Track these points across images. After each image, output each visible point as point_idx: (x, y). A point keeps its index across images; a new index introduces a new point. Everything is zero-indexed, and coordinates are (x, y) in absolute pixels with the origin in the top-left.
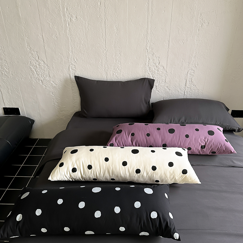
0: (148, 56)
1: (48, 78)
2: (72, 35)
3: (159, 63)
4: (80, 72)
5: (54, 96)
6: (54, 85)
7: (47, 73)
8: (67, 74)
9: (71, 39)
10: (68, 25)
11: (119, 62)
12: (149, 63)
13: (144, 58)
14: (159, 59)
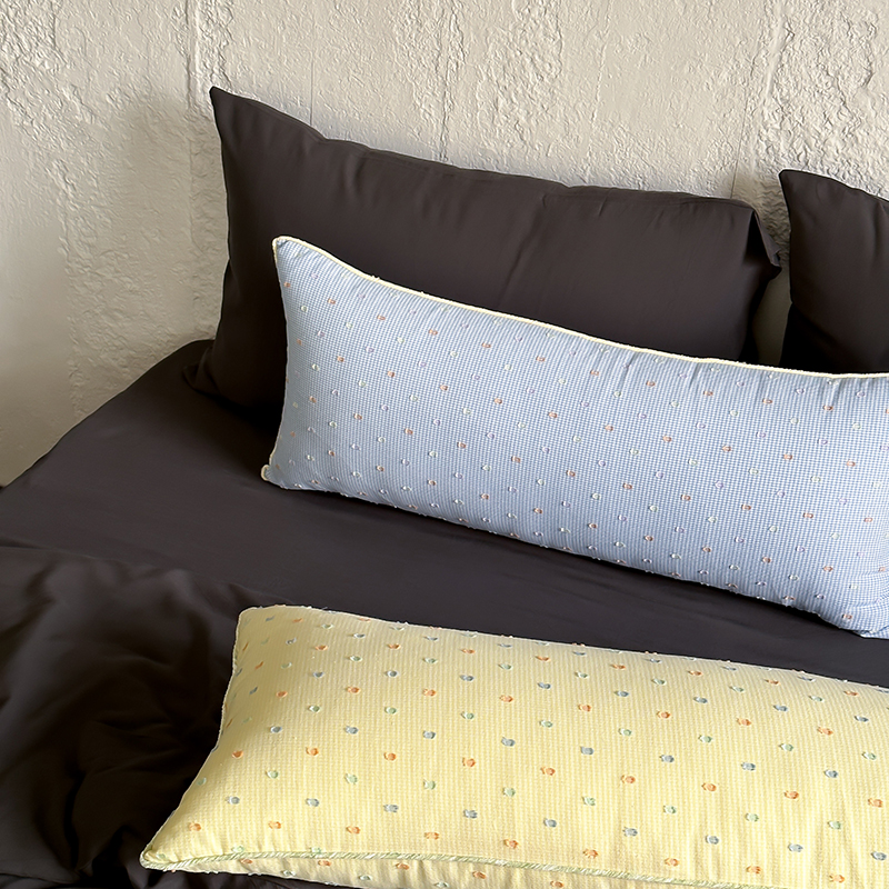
0: (784, 9)
1: (41, 60)
3: (872, 75)
4: (258, 45)
5: (70, 190)
6: (81, 116)
7: (43, 20)
8: (170, 49)
11: (547, 17)
12: (781, 58)
13: (744, 16)
14: (874, 46)
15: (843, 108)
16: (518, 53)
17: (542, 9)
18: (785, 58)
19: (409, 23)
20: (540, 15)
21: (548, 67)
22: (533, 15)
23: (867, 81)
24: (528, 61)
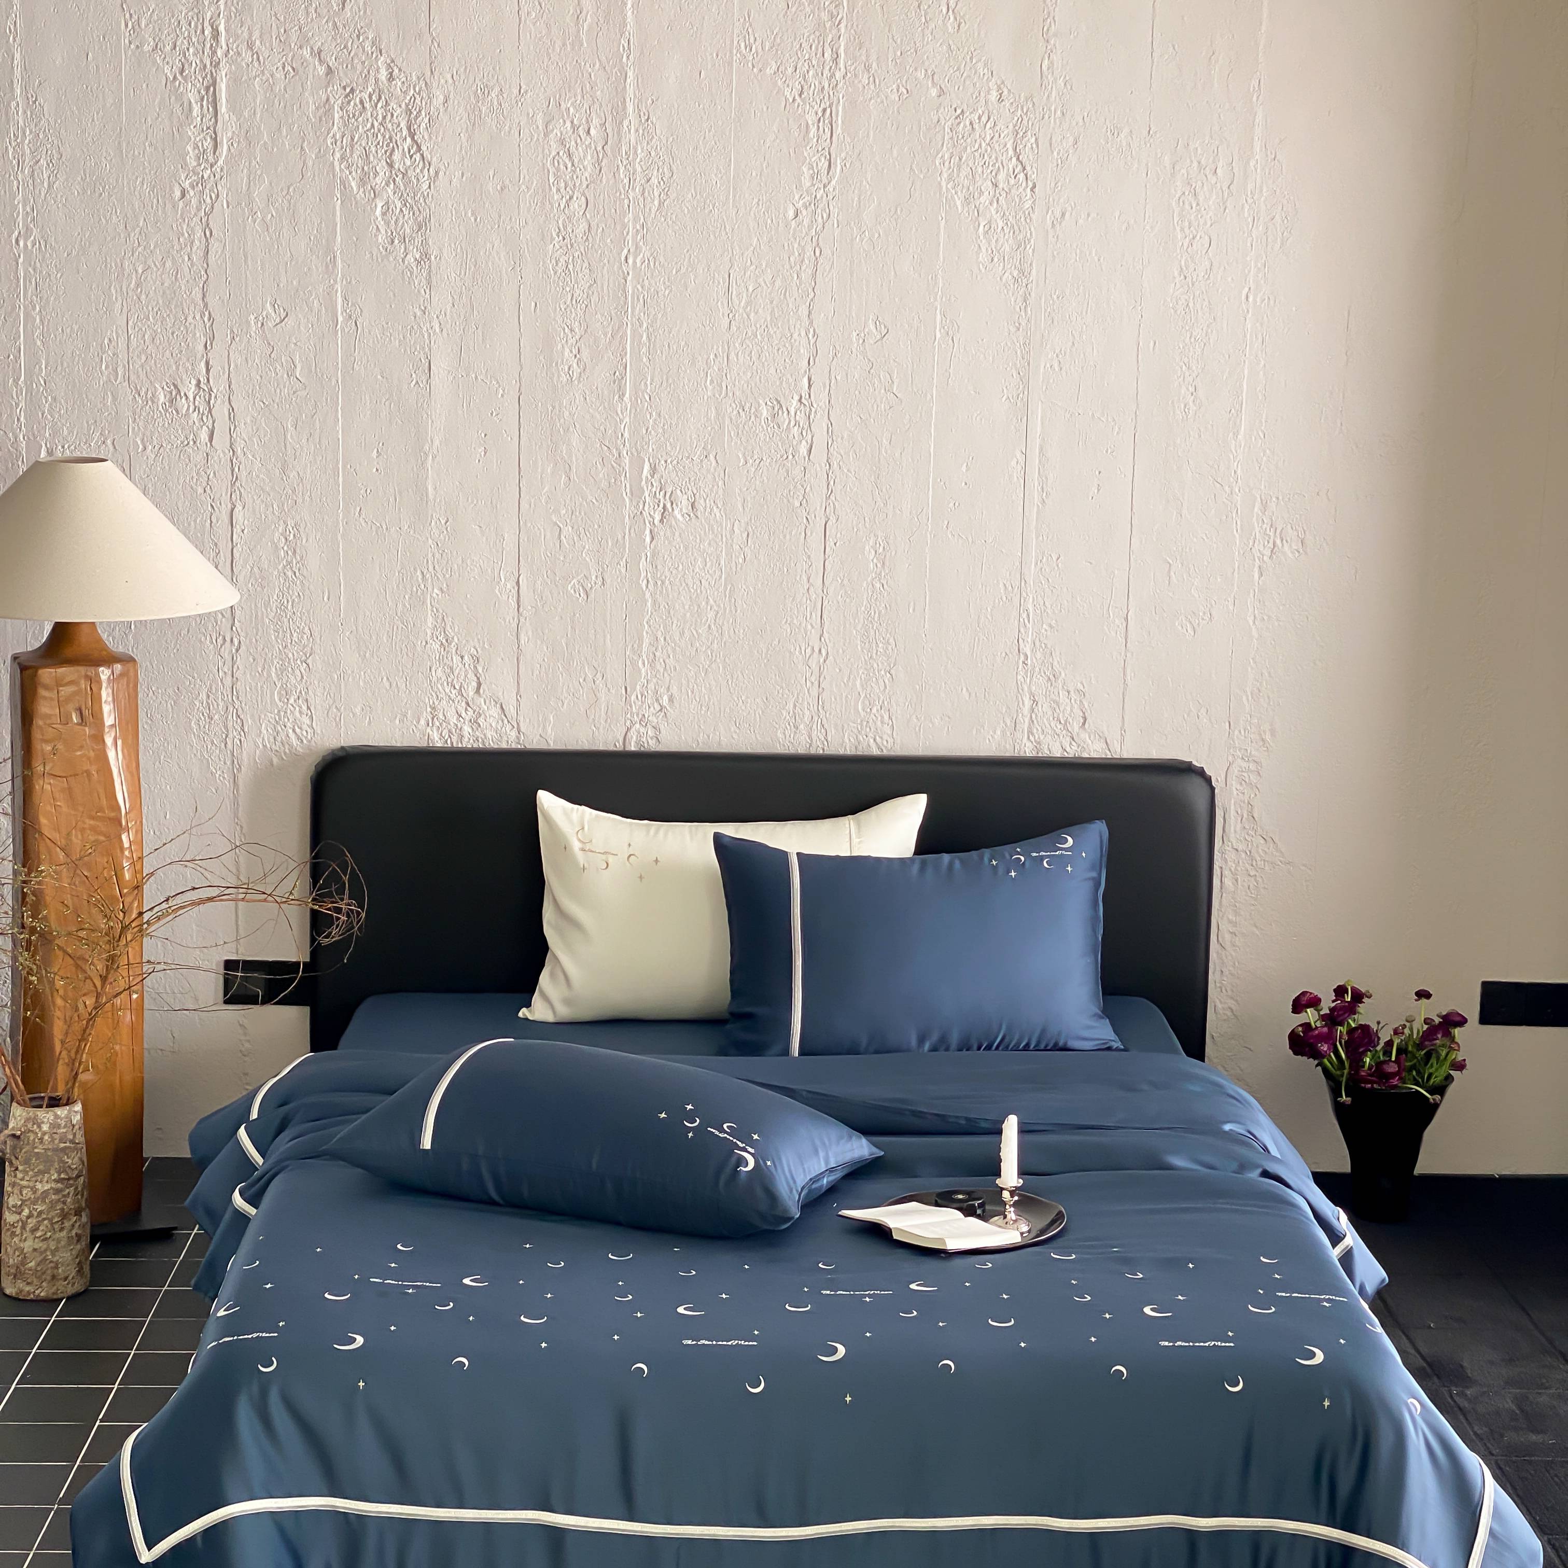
0: (1029, 688)
2: (663, 582)
3: (1086, 719)
9: (655, 602)
10: (648, 539)
11: (883, 711)
12: (1031, 717)
13: (1006, 696)
14: (1084, 703)
15: (1074, 743)
16: (865, 737)
17: (879, 708)
18: (1034, 716)
19: (788, 727)
20: (877, 710)
21: (885, 743)
22: (873, 711)
23: (1084, 724)
24: (872, 741)
